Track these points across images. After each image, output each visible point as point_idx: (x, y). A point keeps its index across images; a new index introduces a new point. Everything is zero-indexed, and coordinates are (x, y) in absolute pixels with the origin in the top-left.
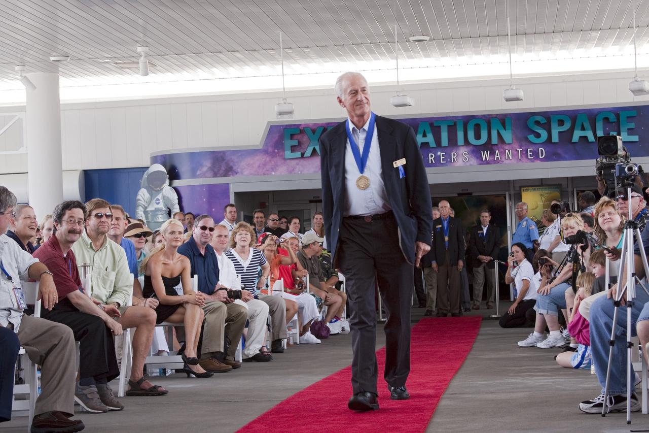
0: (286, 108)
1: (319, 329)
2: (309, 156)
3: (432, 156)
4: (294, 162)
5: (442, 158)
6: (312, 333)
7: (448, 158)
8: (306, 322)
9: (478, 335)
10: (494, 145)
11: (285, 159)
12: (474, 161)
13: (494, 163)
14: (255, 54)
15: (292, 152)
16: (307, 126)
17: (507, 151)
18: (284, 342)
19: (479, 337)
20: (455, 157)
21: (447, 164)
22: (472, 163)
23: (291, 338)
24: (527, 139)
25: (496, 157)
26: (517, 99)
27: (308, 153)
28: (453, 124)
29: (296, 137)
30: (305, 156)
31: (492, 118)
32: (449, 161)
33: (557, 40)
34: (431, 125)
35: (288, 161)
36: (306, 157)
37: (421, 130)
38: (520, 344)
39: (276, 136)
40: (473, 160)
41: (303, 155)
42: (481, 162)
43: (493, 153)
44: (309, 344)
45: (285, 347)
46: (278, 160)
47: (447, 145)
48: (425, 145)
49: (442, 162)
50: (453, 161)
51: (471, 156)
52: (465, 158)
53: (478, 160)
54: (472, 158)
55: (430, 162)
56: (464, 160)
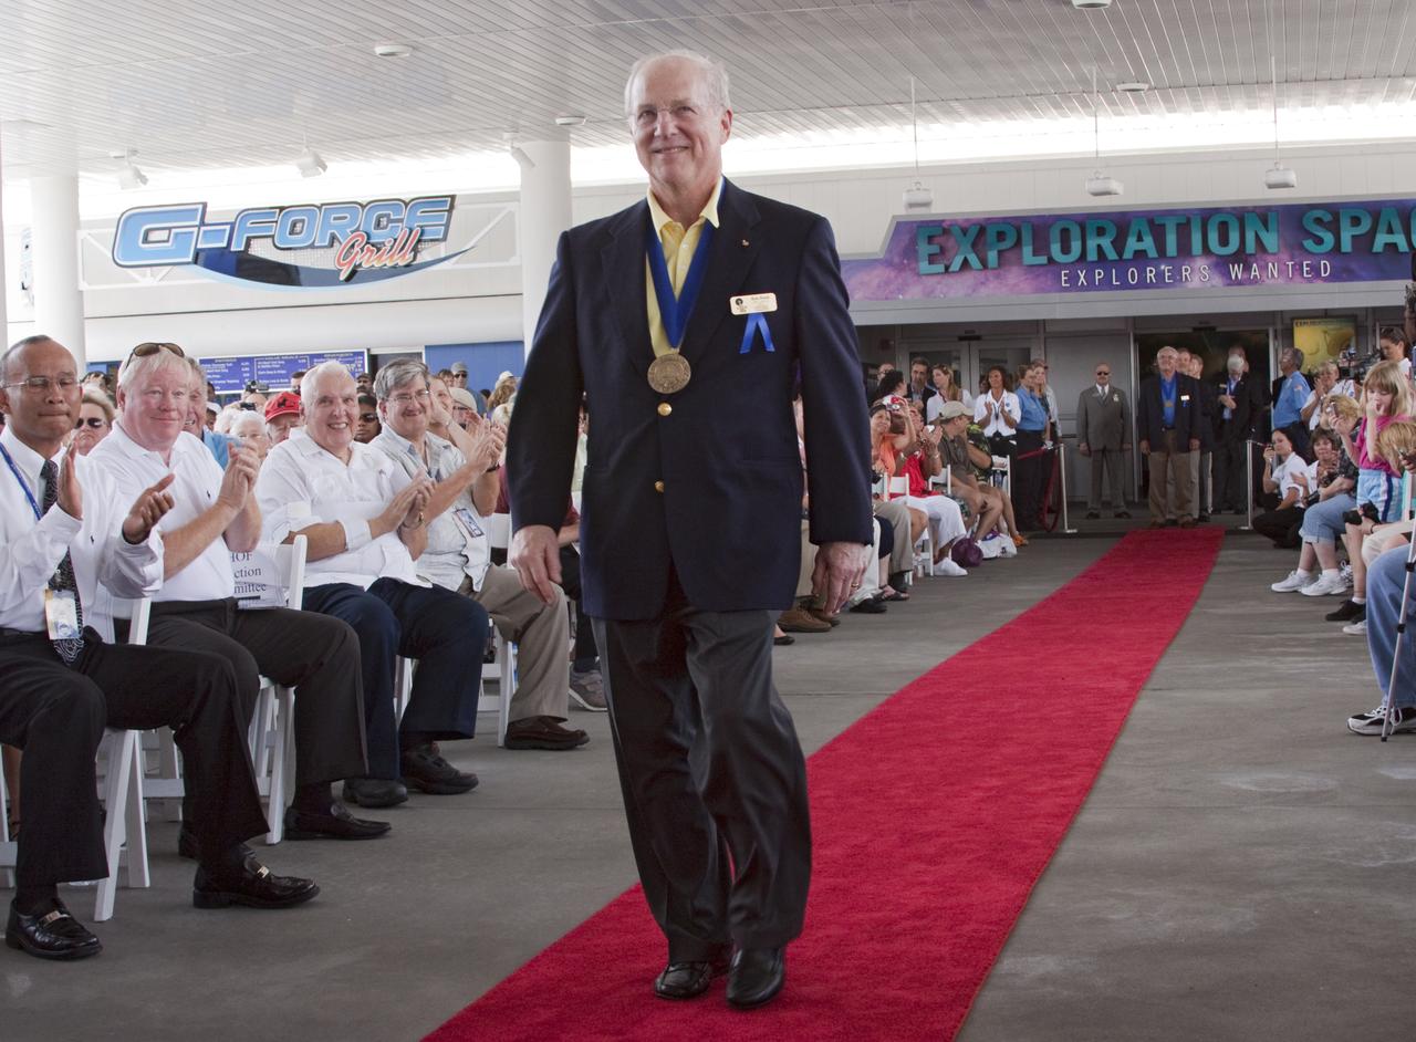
0: (920, 197)
1: (964, 552)
2: (958, 269)
3: (1151, 271)
4: (932, 281)
5: (1167, 274)
6: (953, 560)
7: (1176, 274)
8: (944, 542)
9: (1214, 564)
10: (1251, 255)
11: (919, 275)
12: (1217, 281)
13: (1250, 285)
14: (874, 110)
15: (930, 264)
16: (954, 223)
17: (1270, 265)
18: (909, 577)
19: (1216, 570)
20: (1187, 274)
21: (1176, 284)
22: (1214, 282)
23: (920, 568)
24: (1301, 247)
25: (1253, 273)
26: (1286, 185)
27: (956, 264)
28: (1185, 221)
29: (936, 240)
30: (951, 269)
31: (1248, 212)
32: (1178, 281)
33: (1350, 90)
34: (1151, 222)
35: (924, 277)
36: (953, 272)
37: (1134, 229)
38: (1276, 587)
39: (906, 239)
40: (1217, 278)
41: (947, 268)
42: (1228, 281)
43: (1247, 268)
44: (948, 577)
45: (911, 583)
46: (908, 275)
47: (1175, 254)
48: (1140, 255)
49: (1167, 281)
50: (1184, 280)
51: (1213, 271)
52: (1203, 275)
53: (1225, 278)
54: (1215, 276)
55: (1149, 282)
56: (1202, 278)
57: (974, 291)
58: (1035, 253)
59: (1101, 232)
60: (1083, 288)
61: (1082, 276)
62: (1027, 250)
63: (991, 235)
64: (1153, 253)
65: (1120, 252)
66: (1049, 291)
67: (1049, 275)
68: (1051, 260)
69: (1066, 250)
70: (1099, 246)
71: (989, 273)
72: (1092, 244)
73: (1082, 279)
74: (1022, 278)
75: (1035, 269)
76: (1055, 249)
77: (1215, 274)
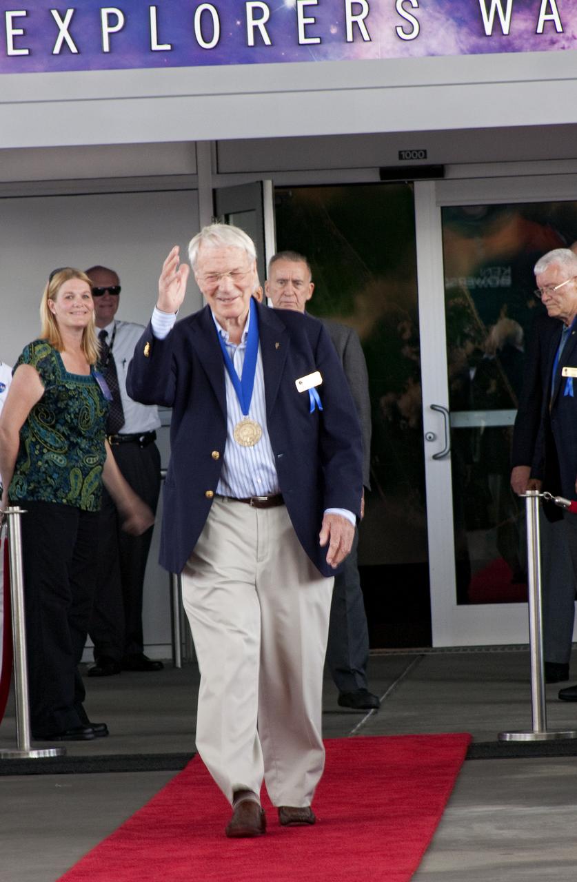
3: (257, 13)
5: (302, 21)
12: (443, 37)
13: (535, 47)
20: (359, 19)
21: (325, 47)
22: (434, 44)
25: (543, 17)
32: (334, 38)
40: (442, 32)
42: (474, 40)
49: (302, 40)
50: (350, 38)
51: (431, 11)
52: (403, 23)
53: (465, 30)
54: (436, 24)
55: (251, 42)
56: (399, 30)
60: (66, 62)
61: (63, 26)
73: (64, 34)
77: (438, 19)
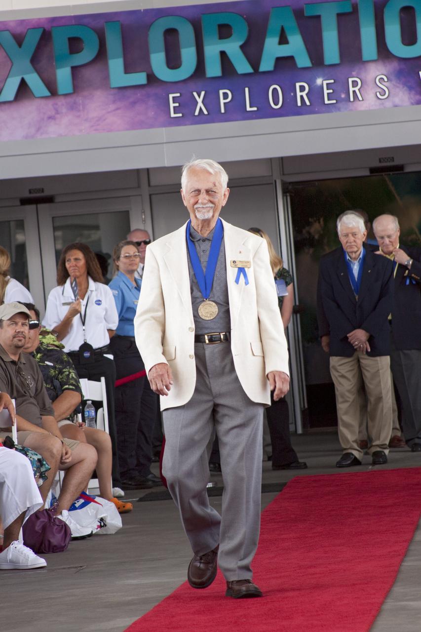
1: (42, 531)
2: (12, 97)
3: (302, 89)
5: (326, 92)
7: (340, 93)
12: (401, 97)
20: (356, 89)
21: (340, 105)
22: (397, 100)
28: (349, 9)
32: (343, 100)
34: (299, 14)
37: (274, 25)
40: (401, 94)
42: (418, 97)
47: (336, 60)
48: (285, 63)
49: (327, 102)
50: (352, 99)
51: (395, 83)
52: (380, 90)
53: (413, 92)
54: (397, 90)
55: (299, 104)
56: (378, 94)
57: (38, 129)
58: (128, 69)
59: (224, 32)
60: (202, 119)
61: (200, 101)
62: (116, 64)
63: (60, 43)
64: (303, 61)
65: (255, 62)
66: (151, 126)
67: (151, 103)
68: (152, 79)
69: (173, 61)
70: (223, 54)
71: (61, 101)
72: (212, 50)
73: (200, 105)
74: (112, 107)
75: (128, 93)
76: (158, 60)
77: (398, 87)
